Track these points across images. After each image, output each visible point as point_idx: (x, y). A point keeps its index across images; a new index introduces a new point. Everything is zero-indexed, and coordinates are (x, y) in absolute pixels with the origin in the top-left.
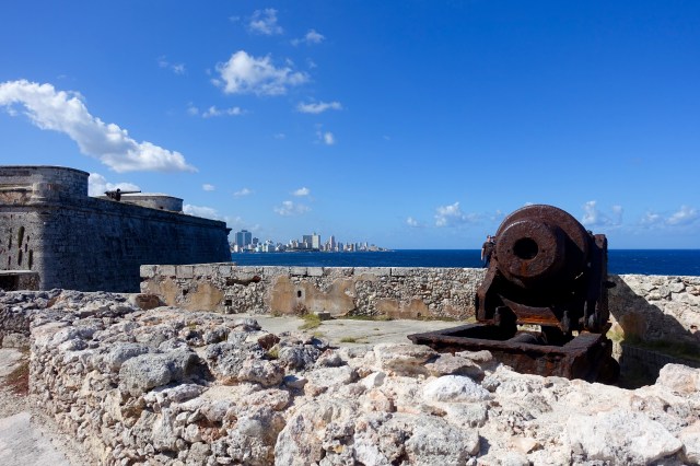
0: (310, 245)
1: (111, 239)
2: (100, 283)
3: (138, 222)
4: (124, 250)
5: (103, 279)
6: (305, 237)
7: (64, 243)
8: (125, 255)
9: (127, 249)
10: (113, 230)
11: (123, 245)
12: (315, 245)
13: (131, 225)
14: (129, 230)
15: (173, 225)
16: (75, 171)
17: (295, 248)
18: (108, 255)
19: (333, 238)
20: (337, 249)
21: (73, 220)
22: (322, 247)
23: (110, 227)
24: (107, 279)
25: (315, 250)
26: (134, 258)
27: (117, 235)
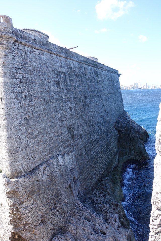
0: (137, 86)
1: (60, 72)
2: (52, 103)
3: (77, 64)
4: (68, 81)
5: (55, 100)
6: (135, 84)
7: (21, 71)
8: (69, 84)
9: (70, 80)
10: (61, 67)
11: (67, 78)
12: (139, 87)
13: (72, 65)
14: (71, 68)
15: (96, 69)
16: (39, 32)
17: (131, 88)
18: (57, 83)
19: (146, 84)
20: (148, 88)
21: (29, 55)
22: (142, 87)
23: (59, 65)
24: (57, 100)
25: (139, 88)
26: (75, 86)
27: (63, 70)
